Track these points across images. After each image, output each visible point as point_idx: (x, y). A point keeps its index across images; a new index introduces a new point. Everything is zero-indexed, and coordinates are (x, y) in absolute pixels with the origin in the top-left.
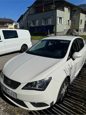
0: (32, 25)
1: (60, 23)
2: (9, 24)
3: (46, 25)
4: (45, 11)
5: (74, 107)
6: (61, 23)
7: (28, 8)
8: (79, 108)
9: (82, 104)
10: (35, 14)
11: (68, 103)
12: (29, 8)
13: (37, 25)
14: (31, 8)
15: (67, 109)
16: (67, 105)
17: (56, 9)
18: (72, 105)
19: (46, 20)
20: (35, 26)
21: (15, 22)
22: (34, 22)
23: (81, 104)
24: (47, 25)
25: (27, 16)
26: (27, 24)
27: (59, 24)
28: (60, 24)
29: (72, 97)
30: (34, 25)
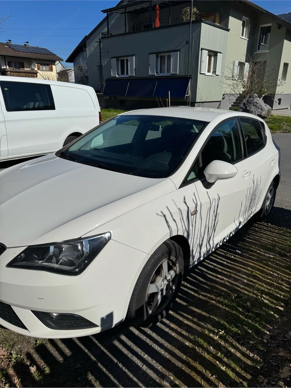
0: (115, 74)
1: (212, 71)
2: (41, 67)
3: (162, 75)
4: (161, 27)
5: (190, 341)
6: (214, 72)
7: (104, 11)
8: (205, 345)
9: (217, 334)
10: (125, 34)
11: (173, 325)
12: (109, 12)
13: (132, 73)
14: (116, 15)
15: (166, 344)
16: (170, 332)
17: (198, 22)
18: (184, 333)
19: (162, 58)
20: (125, 76)
21: (60, 60)
22: (122, 61)
23: (214, 333)
24: (165, 74)
25: (100, 42)
26: (100, 67)
27: (207, 74)
28: (210, 74)
29: (194, 309)
30: (123, 73)
